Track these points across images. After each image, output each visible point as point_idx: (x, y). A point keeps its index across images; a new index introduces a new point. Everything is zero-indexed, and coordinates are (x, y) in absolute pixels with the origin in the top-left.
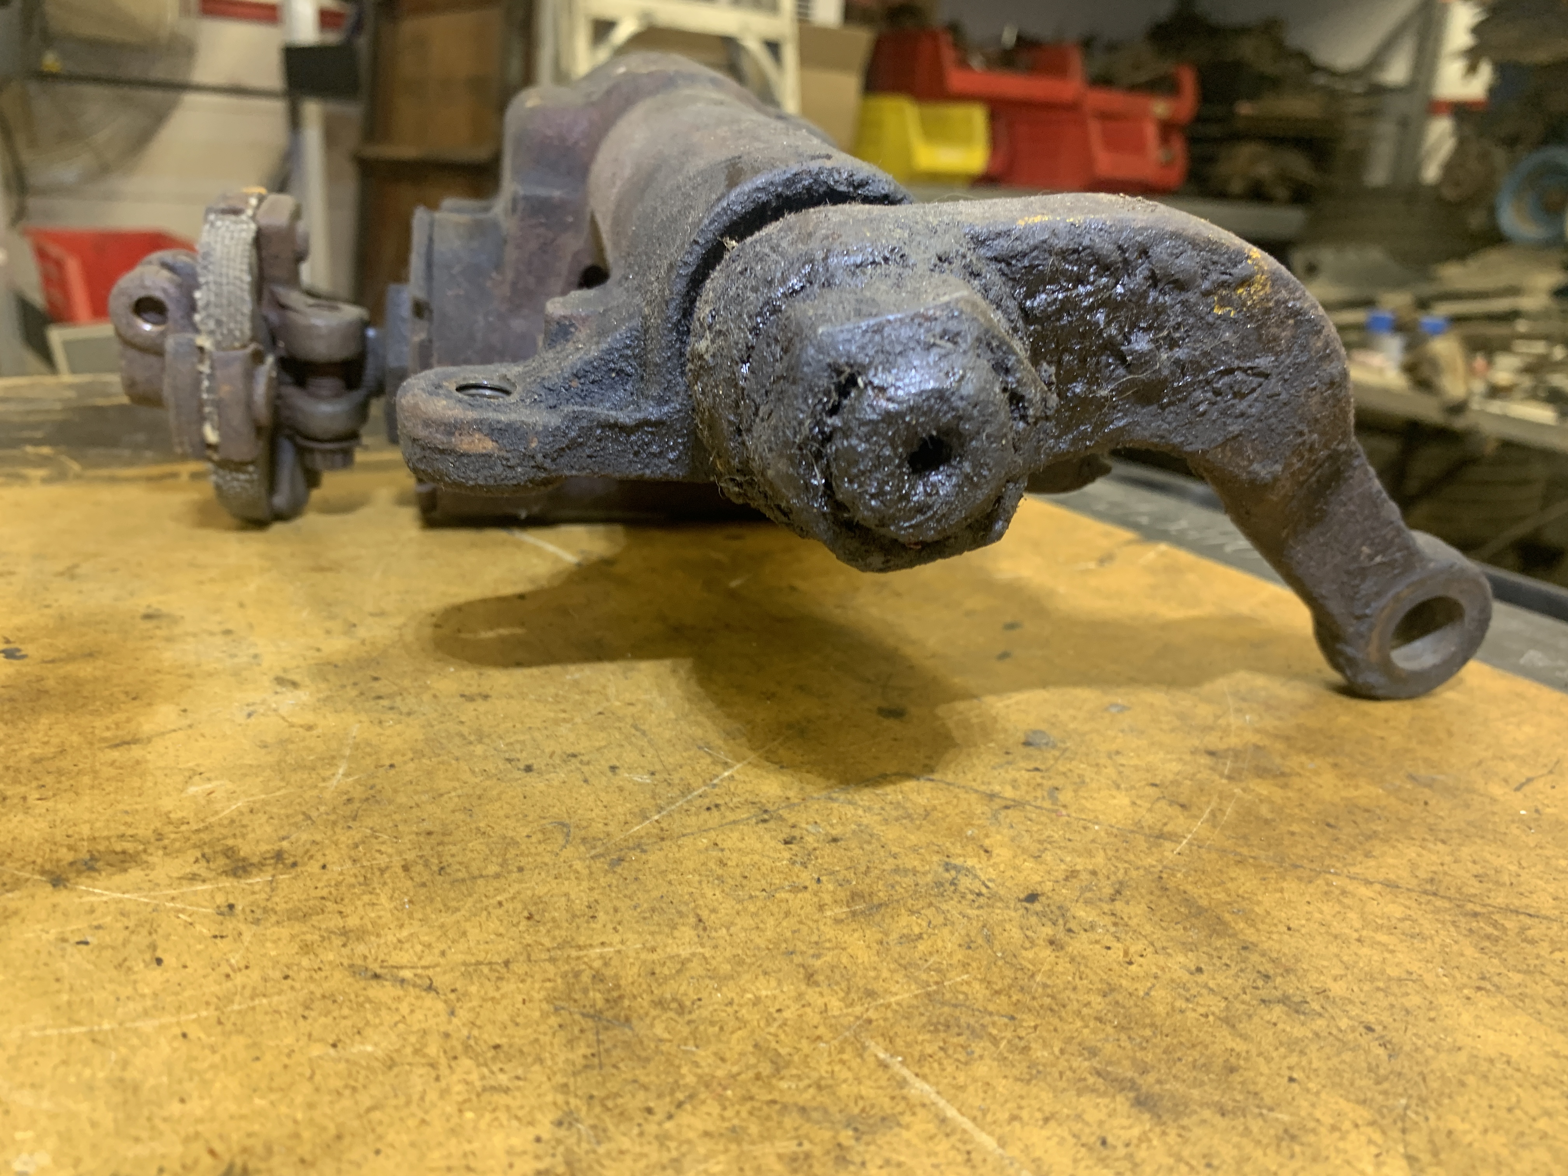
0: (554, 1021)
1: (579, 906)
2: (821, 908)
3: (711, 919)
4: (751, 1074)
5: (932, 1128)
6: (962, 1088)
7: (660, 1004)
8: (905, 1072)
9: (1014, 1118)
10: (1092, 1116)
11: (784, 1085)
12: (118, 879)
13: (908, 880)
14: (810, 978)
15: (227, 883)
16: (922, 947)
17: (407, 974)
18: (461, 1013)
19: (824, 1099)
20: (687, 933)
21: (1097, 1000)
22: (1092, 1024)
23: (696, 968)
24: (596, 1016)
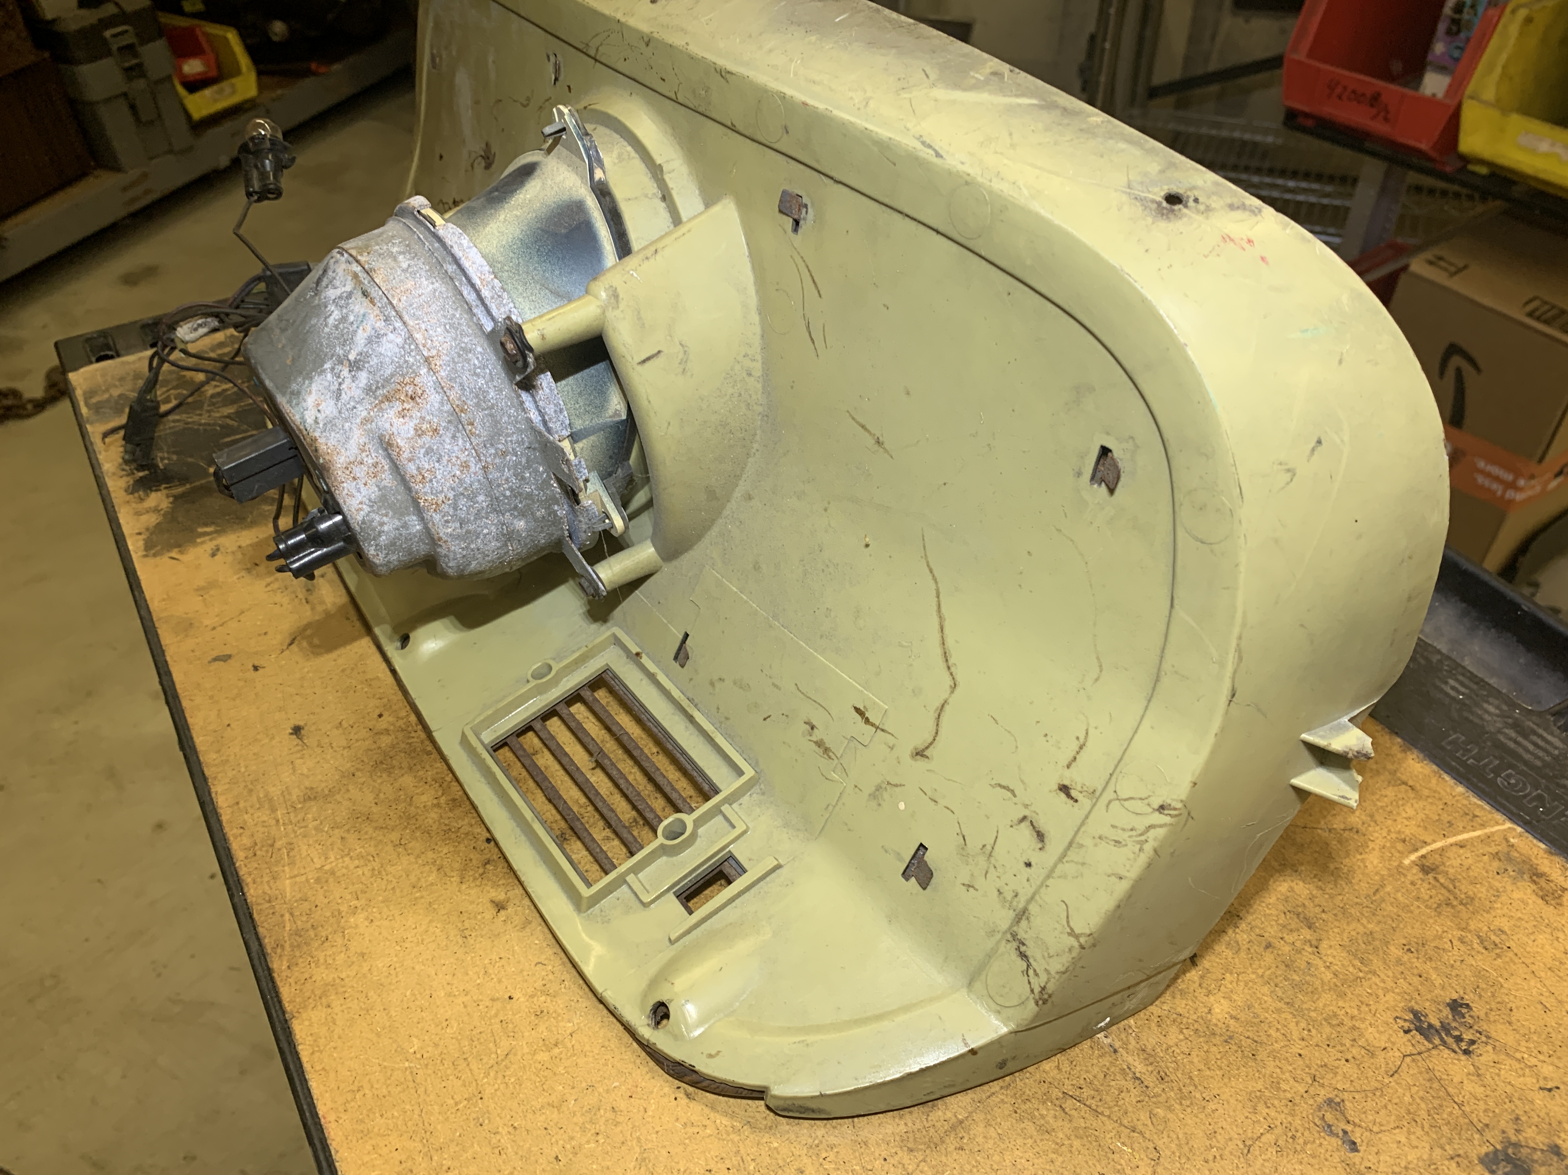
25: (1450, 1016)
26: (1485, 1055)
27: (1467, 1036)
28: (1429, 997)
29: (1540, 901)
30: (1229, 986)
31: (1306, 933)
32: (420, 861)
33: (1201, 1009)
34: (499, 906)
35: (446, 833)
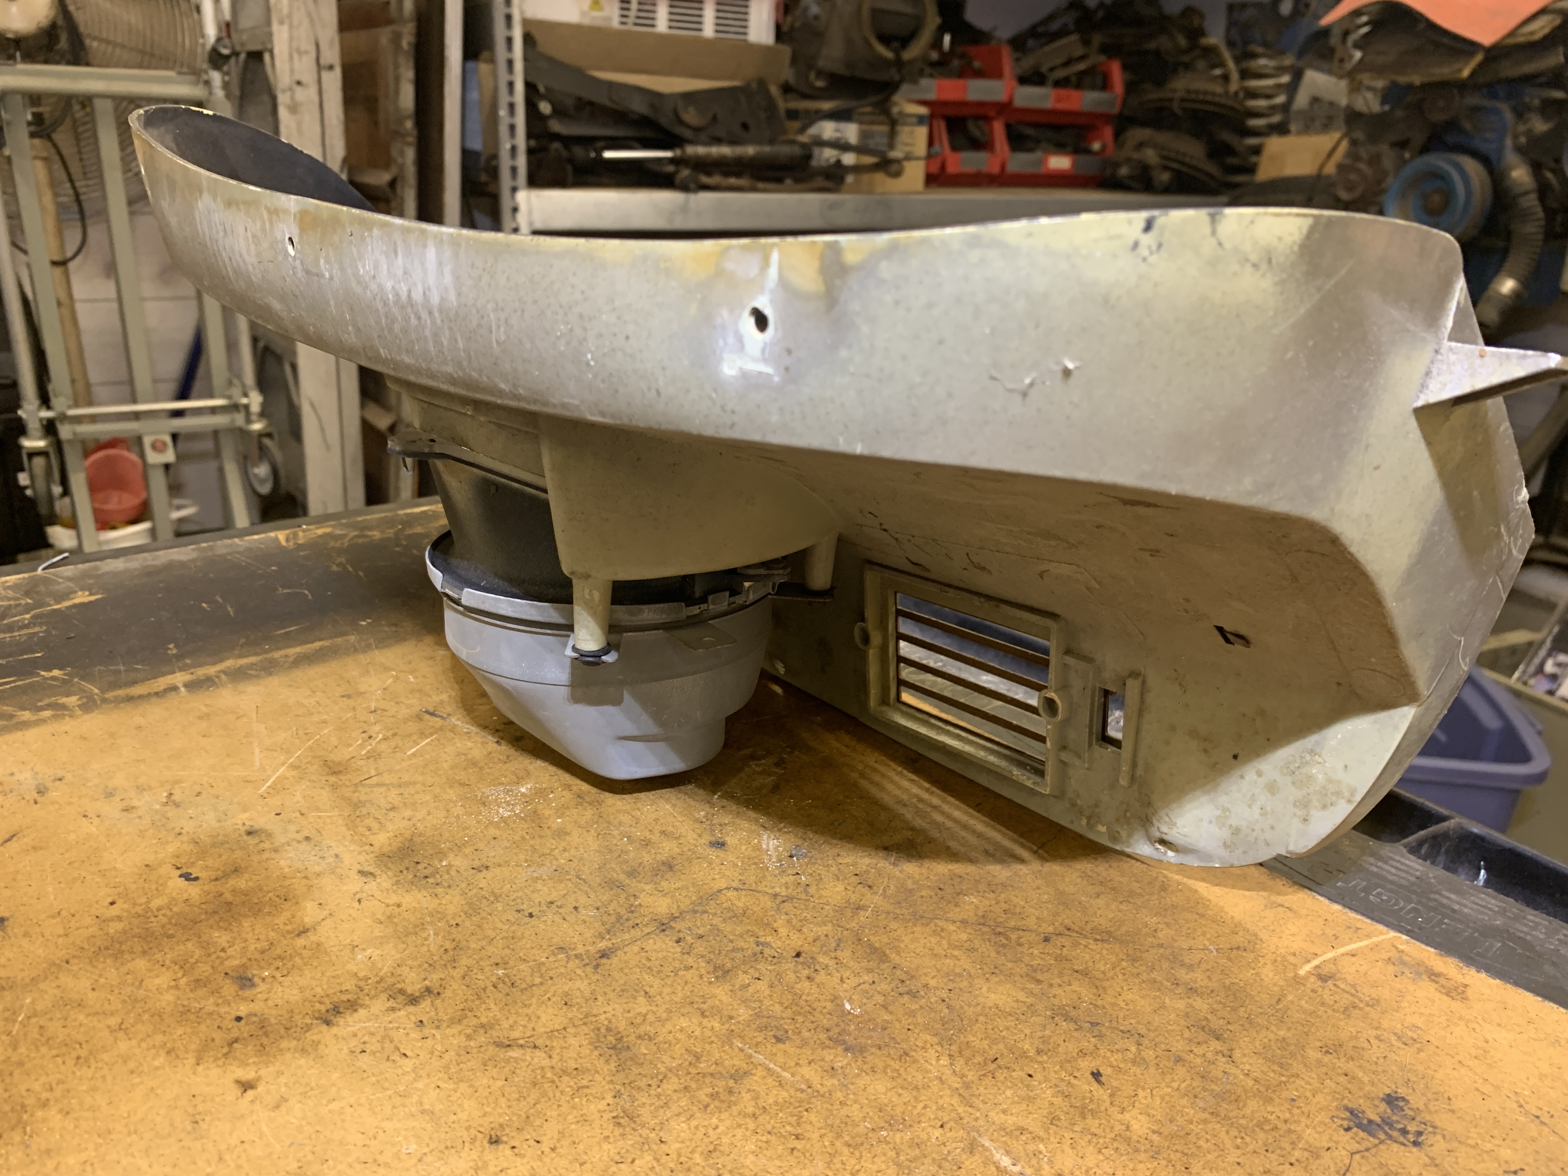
0: (596, 1053)
1: (587, 994)
2: (701, 977)
3: (652, 991)
4: (687, 1063)
5: (764, 1073)
6: (775, 1055)
7: (639, 1037)
8: (750, 1051)
9: (797, 1064)
10: (829, 1058)
11: (702, 1065)
12: (356, 1016)
13: (739, 955)
14: (703, 1014)
15: (411, 1009)
16: (751, 989)
17: (521, 1042)
18: (554, 1056)
19: (719, 1068)
20: (641, 1000)
21: (829, 1005)
22: (828, 1016)
23: (651, 1018)
24: (614, 1048)
25: (1389, 1111)
26: (1437, 1145)
27: (1412, 1127)
28: (1361, 1094)
29: (1445, 997)
30: (1143, 1101)
31: (1215, 1045)
32: (144, 1045)
33: (1118, 1128)
34: (246, 1086)
35: (184, 1014)
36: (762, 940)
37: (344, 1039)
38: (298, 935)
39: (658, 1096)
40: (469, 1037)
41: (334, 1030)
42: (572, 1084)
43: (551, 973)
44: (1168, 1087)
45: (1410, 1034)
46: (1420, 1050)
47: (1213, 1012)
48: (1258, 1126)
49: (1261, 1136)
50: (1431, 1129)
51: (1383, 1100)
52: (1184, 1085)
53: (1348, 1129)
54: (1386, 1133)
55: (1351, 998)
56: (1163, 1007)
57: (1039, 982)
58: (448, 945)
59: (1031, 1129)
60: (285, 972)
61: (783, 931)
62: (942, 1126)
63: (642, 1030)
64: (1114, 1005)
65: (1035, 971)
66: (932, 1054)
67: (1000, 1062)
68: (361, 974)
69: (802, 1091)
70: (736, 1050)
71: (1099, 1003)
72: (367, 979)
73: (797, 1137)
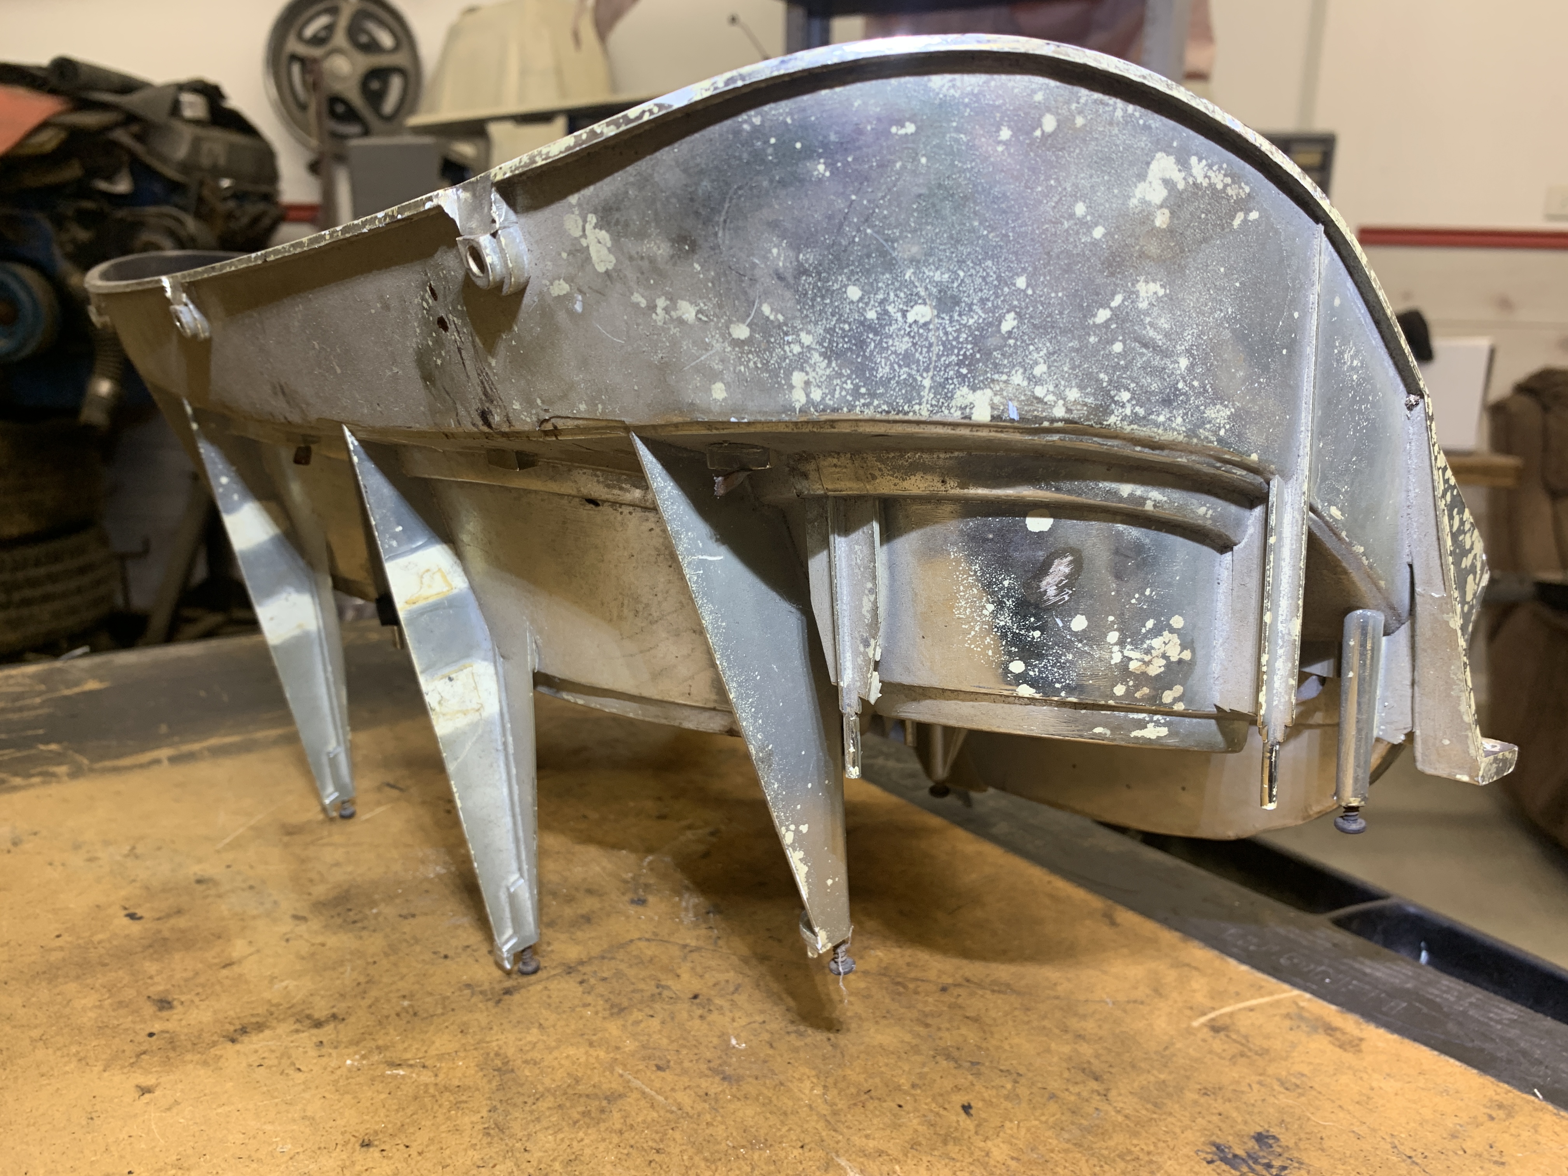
25: (1257, 1147)
27: (1277, 1163)
28: (1231, 1132)
29: (1338, 1050)
30: (1009, 1132)
31: (1094, 1085)
32: (59, 1053)
33: (978, 1154)
34: (145, 1090)
35: (101, 1029)
36: (663, 983)
37: (245, 1054)
38: (224, 967)
39: (531, 1112)
40: (363, 1057)
41: (238, 1047)
42: (452, 1098)
43: (454, 1006)
44: (1036, 1119)
45: (1294, 1080)
46: (1301, 1095)
47: (1097, 1056)
48: (1119, 1156)
49: (1122, 1165)
50: (1296, 1165)
51: (1254, 1137)
52: (1052, 1119)
53: (1209, 1162)
54: (1250, 1167)
55: (1241, 1048)
56: (1048, 1050)
57: (927, 1026)
58: (362, 979)
59: (890, 1152)
60: (204, 997)
61: (685, 976)
62: (802, 1147)
63: (528, 1057)
64: (997, 1048)
65: (926, 1016)
66: (808, 1084)
67: (873, 1093)
68: (274, 1001)
69: (672, 1112)
70: (616, 1075)
71: (984, 1045)
72: (278, 1005)
73: (658, 1152)
